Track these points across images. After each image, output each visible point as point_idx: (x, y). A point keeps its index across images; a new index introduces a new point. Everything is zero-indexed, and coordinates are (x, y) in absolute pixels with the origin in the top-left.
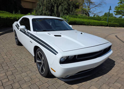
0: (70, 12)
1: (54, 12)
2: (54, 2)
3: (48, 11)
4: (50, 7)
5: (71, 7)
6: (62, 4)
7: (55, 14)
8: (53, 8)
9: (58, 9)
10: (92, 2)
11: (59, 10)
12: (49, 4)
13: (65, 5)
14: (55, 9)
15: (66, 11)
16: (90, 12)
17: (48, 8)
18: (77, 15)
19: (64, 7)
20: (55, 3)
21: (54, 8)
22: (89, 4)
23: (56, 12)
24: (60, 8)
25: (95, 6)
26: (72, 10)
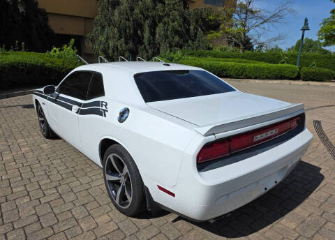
0: (190, 42)
1: (144, 43)
2: (144, 15)
3: (123, 40)
4: (130, 30)
6: (166, 19)
7: (145, 47)
8: (139, 32)
9: (153, 33)
10: (254, 10)
11: (157, 36)
12: (128, 20)
13: (173, 22)
14: (147, 35)
15: (177, 39)
17: (125, 31)
18: (209, 49)
19: (173, 27)
20: (146, 18)
21: (142, 31)
23: (149, 41)
24: (160, 29)
25: (262, 21)
26: (196, 34)
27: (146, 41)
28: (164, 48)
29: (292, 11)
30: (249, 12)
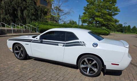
0: (39, 19)
1: (18, 17)
2: (17, 5)
3: (9, 15)
4: (11, 11)
5: (39, 13)
6: (28, 8)
7: (19, 19)
8: (15, 12)
9: (22, 14)
10: (61, 10)
11: (24, 15)
12: (9, 6)
13: (31, 10)
14: (19, 14)
15: (33, 17)
16: (60, 20)
17: (9, 11)
19: (31, 12)
20: (18, 7)
21: (17, 12)
23: (21, 17)
24: (25, 12)
25: (64, 14)
26: (41, 16)
27: (19, 16)
28: (28, 20)
29: (73, 12)
30: (59, 10)
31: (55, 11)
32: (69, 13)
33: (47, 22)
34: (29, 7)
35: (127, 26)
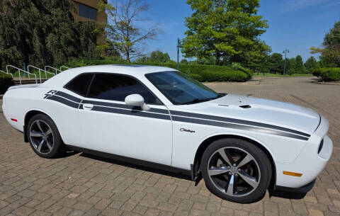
1: (34, 52)
2: (30, 24)
3: (15, 48)
5: (82, 39)
6: (56, 30)
7: (36, 55)
8: (27, 40)
9: (43, 42)
10: (133, 28)
11: (49, 45)
12: (12, 27)
14: (37, 43)
15: (71, 49)
16: (133, 51)
17: (12, 39)
19: (65, 37)
20: (33, 27)
21: (31, 40)
22: (126, 32)
23: (41, 50)
24: (50, 39)
26: (87, 45)
27: (37, 50)
28: (58, 58)
29: (162, 32)
30: (129, 29)
31: (119, 32)
32: (153, 35)
33: (101, 59)
34: (58, 27)
35: (293, 59)
